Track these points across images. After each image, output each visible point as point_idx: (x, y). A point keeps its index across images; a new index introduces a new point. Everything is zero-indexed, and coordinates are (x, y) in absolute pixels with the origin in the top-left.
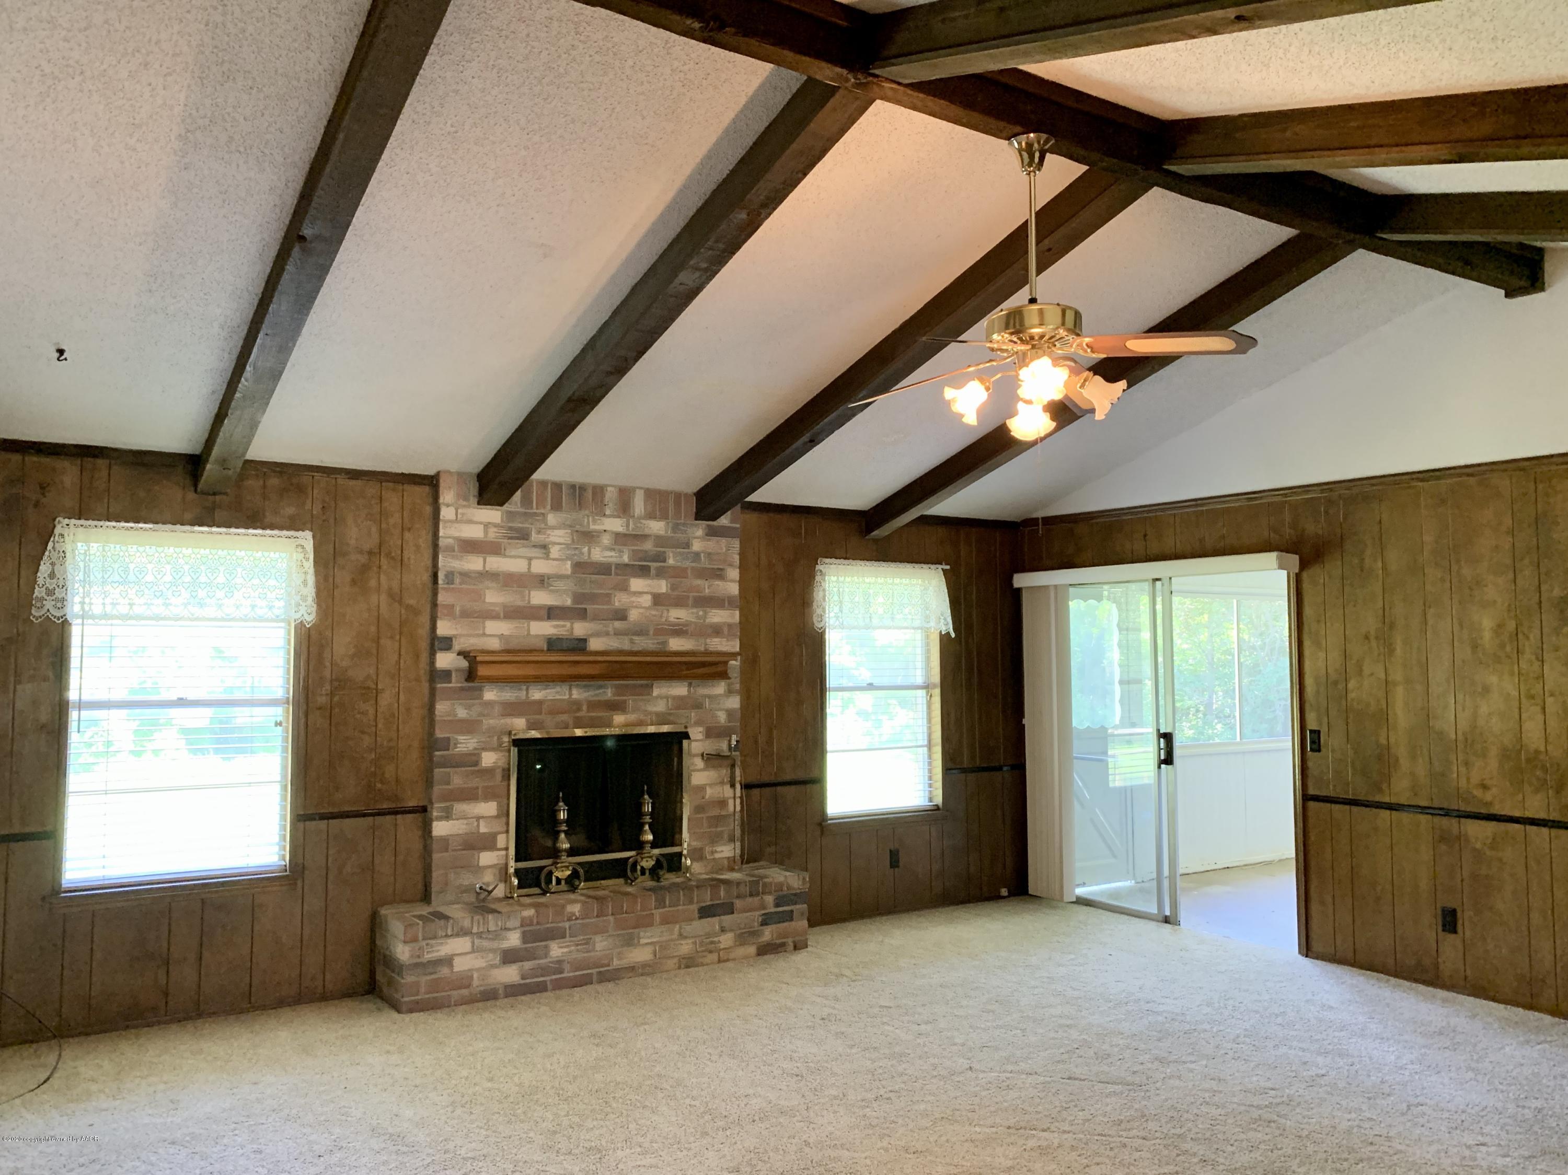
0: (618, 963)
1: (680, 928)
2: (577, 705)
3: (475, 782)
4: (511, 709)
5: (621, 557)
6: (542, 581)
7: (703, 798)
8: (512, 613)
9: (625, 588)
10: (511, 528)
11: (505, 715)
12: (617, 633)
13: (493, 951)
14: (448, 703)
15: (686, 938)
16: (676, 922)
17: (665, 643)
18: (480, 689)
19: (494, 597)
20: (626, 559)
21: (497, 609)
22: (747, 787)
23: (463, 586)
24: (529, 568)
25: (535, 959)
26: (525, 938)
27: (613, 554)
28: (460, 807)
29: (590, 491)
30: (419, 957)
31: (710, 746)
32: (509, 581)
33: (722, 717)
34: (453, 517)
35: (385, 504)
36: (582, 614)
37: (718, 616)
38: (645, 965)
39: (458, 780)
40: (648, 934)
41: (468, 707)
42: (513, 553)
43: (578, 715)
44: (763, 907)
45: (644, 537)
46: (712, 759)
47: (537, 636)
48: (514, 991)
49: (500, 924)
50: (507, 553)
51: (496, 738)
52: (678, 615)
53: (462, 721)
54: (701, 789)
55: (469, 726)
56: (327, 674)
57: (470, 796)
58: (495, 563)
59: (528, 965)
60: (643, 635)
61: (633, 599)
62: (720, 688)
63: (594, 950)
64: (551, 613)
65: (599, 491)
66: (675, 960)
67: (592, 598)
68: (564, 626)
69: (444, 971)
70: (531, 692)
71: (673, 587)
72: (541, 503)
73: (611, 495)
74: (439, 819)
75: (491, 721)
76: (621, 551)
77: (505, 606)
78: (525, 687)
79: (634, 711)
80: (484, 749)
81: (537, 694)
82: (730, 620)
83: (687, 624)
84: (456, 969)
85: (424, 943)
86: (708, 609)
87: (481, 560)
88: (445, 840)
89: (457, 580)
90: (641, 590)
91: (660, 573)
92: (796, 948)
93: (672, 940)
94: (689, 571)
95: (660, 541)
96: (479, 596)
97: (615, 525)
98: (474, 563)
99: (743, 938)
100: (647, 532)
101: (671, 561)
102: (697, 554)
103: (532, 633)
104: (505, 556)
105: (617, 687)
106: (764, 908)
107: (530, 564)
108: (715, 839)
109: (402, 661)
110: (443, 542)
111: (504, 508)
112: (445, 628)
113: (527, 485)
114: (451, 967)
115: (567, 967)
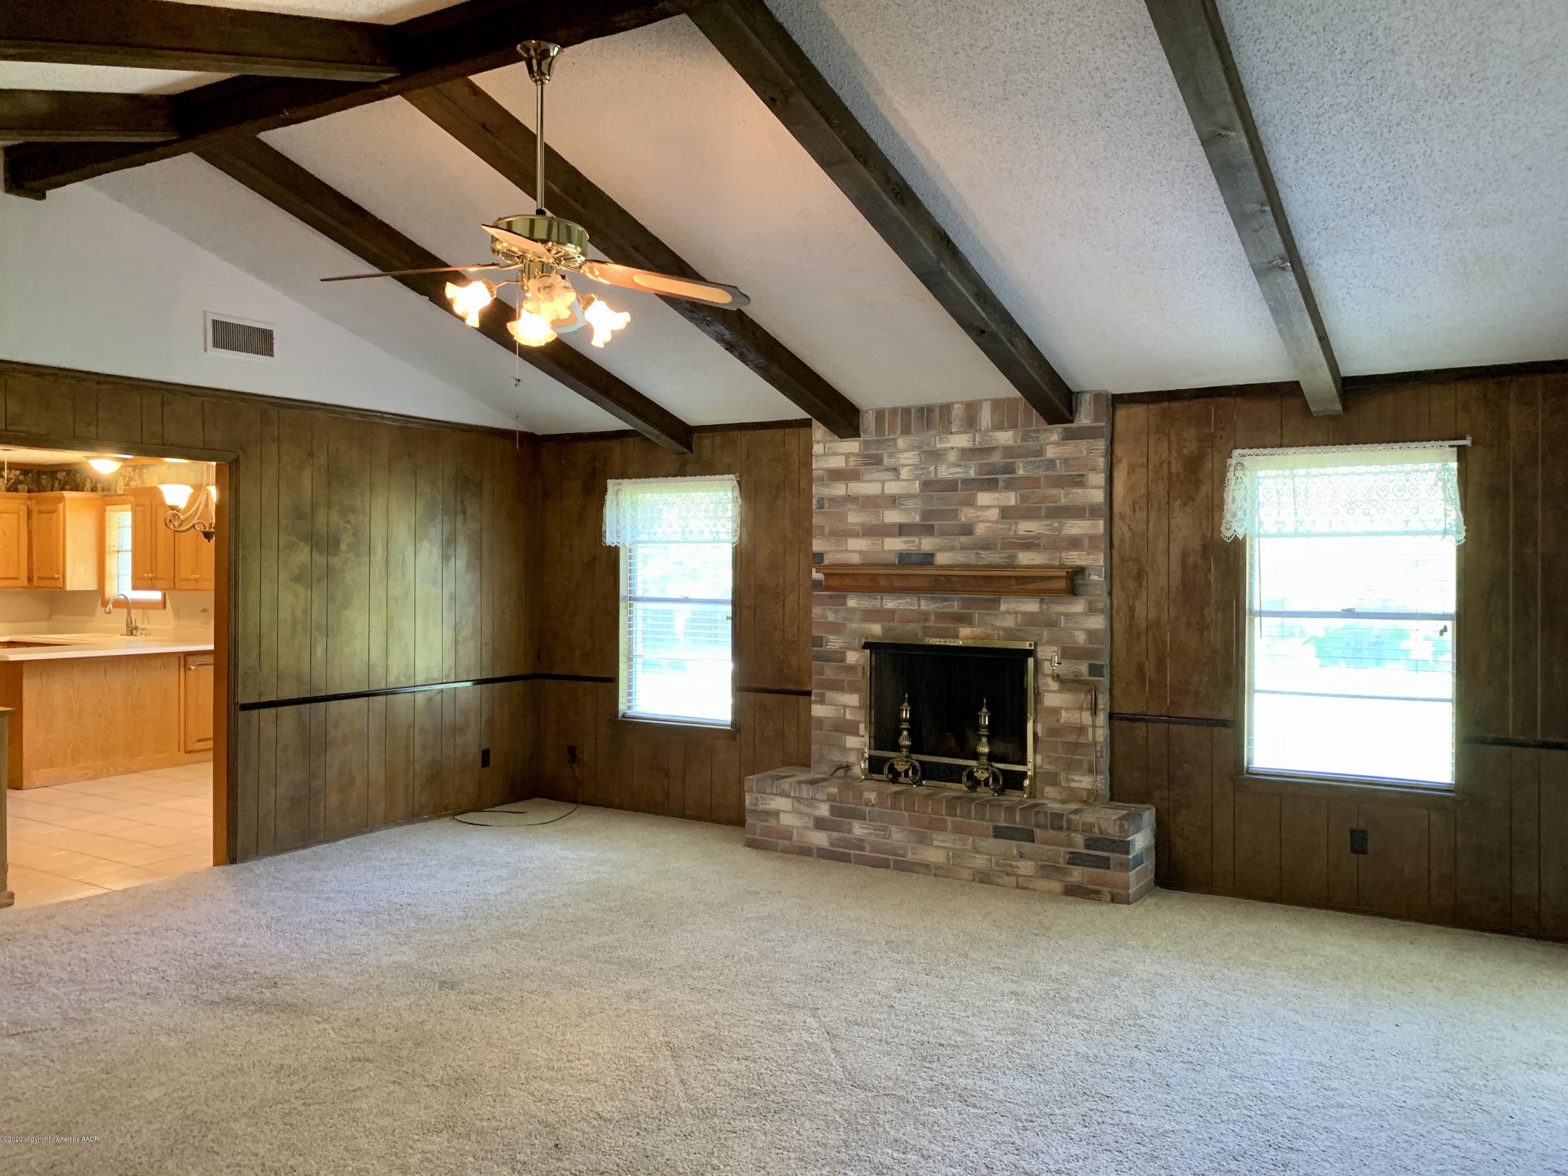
0: (914, 856)
1: (974, 842)
2: (925, 616)
3: (842, 676)
4: (870, 615)
5: (967, 472)
6: (894, 501)
7: (1058, 721)
8: (871, 531)
9: (971, 503)
10: (867, 456)
11: (864, 620)
12: (964, 548)
13: (807, 815)
14: (821, 608)
15: (979, 852)
16: (971, 835)
17: (1012, 557)
18: (845, 597)
19: (854, 518)
20: (972, 474)
21: (857, 528)
22: (1111, 716)
23: (831, 510)
24: (883, 490)
25: (840, 831)
26: (834, 811)
27: (959, 470)
28: (830, 695)
29: (937, 411)
30: (756, 805)
31: (1067, 668)
32: (868, 503)
33: (1081, 638)
34: (822, 452)
35: (787, 447)
36: (927, 530)
37: (1076, 528)
38: (938, 867)
39: (829, 672)
40: (940, 838)
41: (836, 612)
42: (869, 478)
43: (927, 624)
44: (1070, 844)
45: (989, 450)
46: (1067, 683)
47: (890, 551)
48: (825, 854)
49: (810, 793)
50: (865, 478)
51: (857, 640)
52: (1026, 527)
53: (832, 623)
54: (1056, 711)
55: (836, 628)
56: (752, 581)
57: (838, 686)
58: (855, 488)
59: (835, 835)
60: (990, 549)
61: (980, 513)
62: (1078, 606)
63: (890, 837)
64: (902, 530)
65: (946, 409)
66: (970, 872)
67: (940, 514)
68: (914, 542)
69: (773, 822)
70: (884, 601)
71: (1024, 499)
72: (892, 430)
73: (958, 410)
74: (816, 702)
75: (854, 625)
76: (966, 466)
77: (863, 525)
78: (879, 597)
79: (980, 625)
80: (848, 649)
81: (890, 603)
82: (1092, 532)
83: (1038, 537)
84: (781, 823)
85: (759, 795)
86: (1064, 521)
87: (844, 486)
88: (820, 721)
89: (826, 505)
90: (988, 504)
91: (1008, 486)
92: (1114, 900)
93: (965, 850)
94: (1042, 480)
95: (1009, 451)
96: (843, 518)
97: (961, 441)
98: (839, 489)
99: (1047, 870)
100: (994, 444)
101: (1021, 472)
102: (1052, 461)
103: (886, 548)
104: (863, 481)
105: (963, 599)
106: (1072, 847)
107: (883, 487)
108: (1071, 766)
109: (801, 573)
110: (815, 474)
111: (861, 439)
112: (818, 545)
113: (880, 414)
114: (778, 820)
115: (867, 847)
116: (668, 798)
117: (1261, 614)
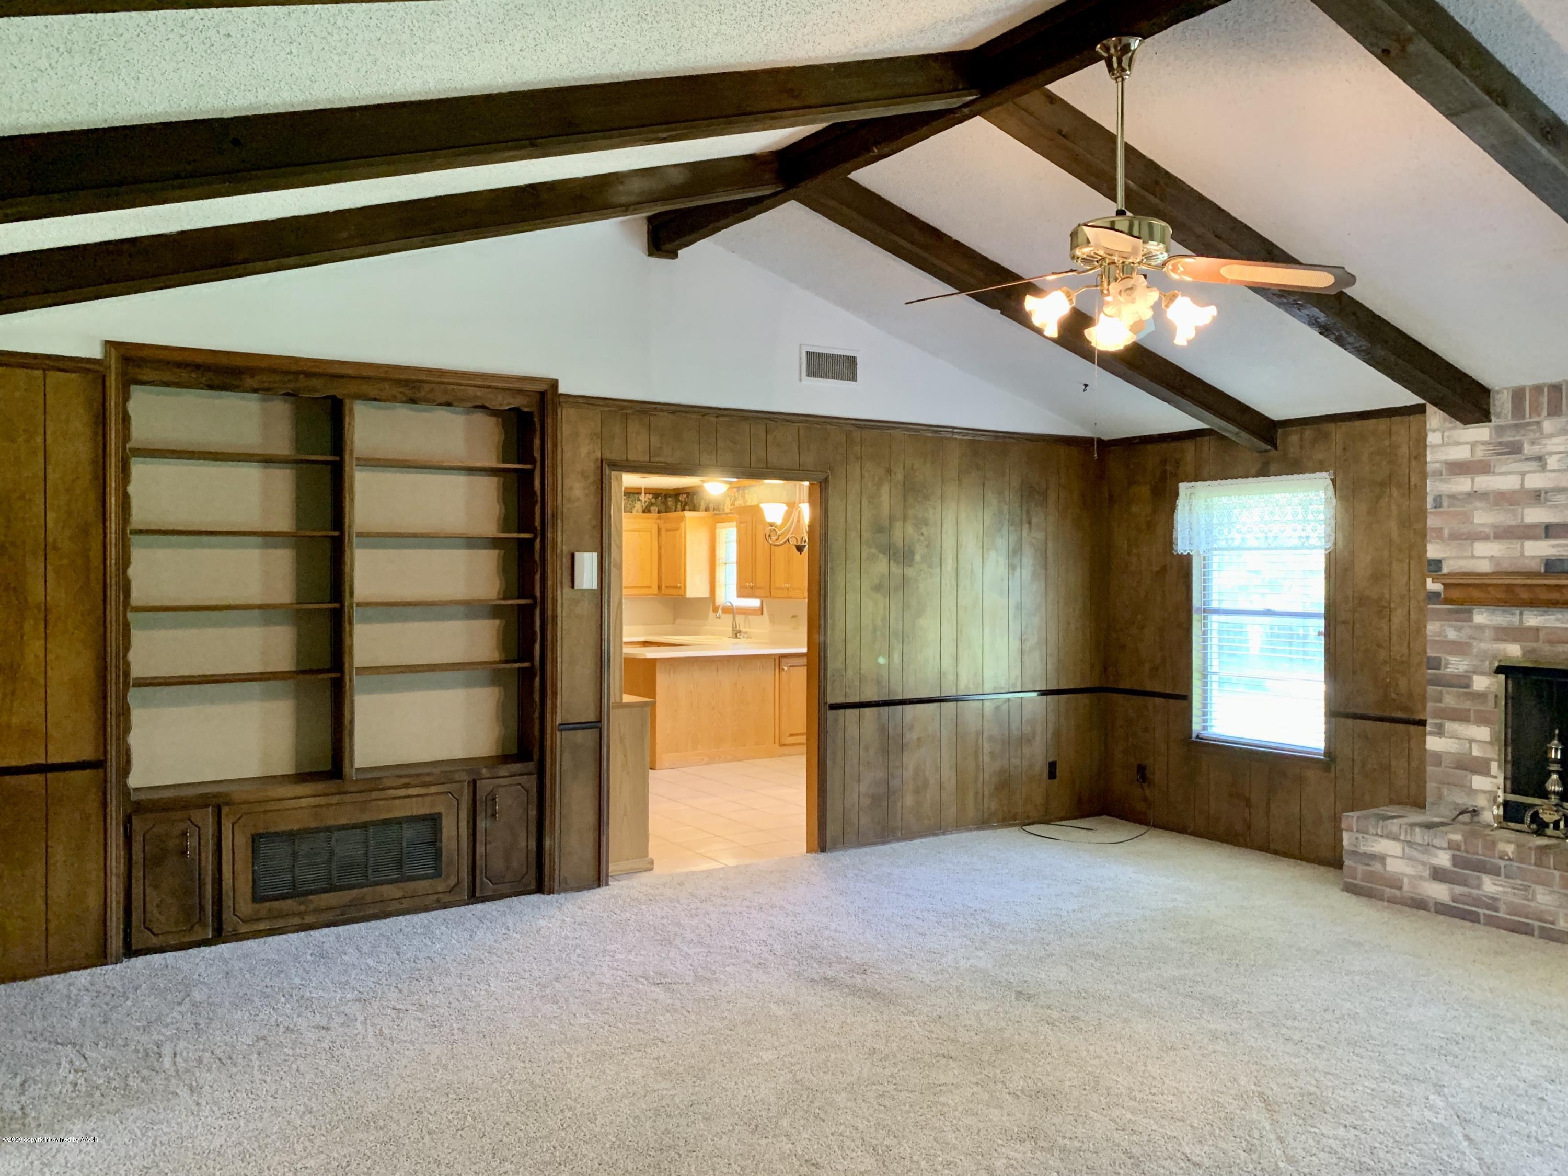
3: (1467, 705)
4: (1505, 634)
6: (1537, 497)
8: (1503, 534)
10: (1500, 444)
11: (1497, 640)
13: (1423, 864)
14: (1438, 624)
18: (1470, 612)
19: (1483, 518)
21: (1487, 530)
23: (1451, 509)
24: (1522, 484)
25: (1465, 885)
26: (1456, 861)
28: (1450, 726)
30: (1356, 846)
32: (1502, 499)
34: (1439, 441)
35: (1394, 438)
39: (1450, 699)
41: (1459, 629)
42: (1503, 469)
47: (1533, 557)
48: (1442, 909)
49: (1426, 838)
50: (1497, 471)
51: (1487, 663)
53: (1452, 642)
55: (1460, 648)
56: (1349, 592)
57: (1461, 717)
58: (1484, 482)
59: (1459, 889)
63: (1533, 899)
64: (1549, 531)
68: (1565, 545)
69: (1377, 867)
70: (1524, 617)
72: (1535, 410)
74: (1432, 734)
75: (1483, 645)
77: (1494, 526)
78: (1518, 612)
80: (1475, 672)
81: (1533, 619)
84: (1388, 868)
85: (1360, 836)
87: (1469, 481)
88: (1438, 756)
89: (1445, 503)
96: (1467, 518)
98: (1463, 485)
103: (1526, 554)
104: (1494, 473)
107: (1523, 480)
109: (1412, 583)
110: (1430, 467)
111: (1492, 424)
112: (1433, 551)
113: (1518, 395)
114: (1384, 865)
115: (1503, 907)
116: (1249, 828)
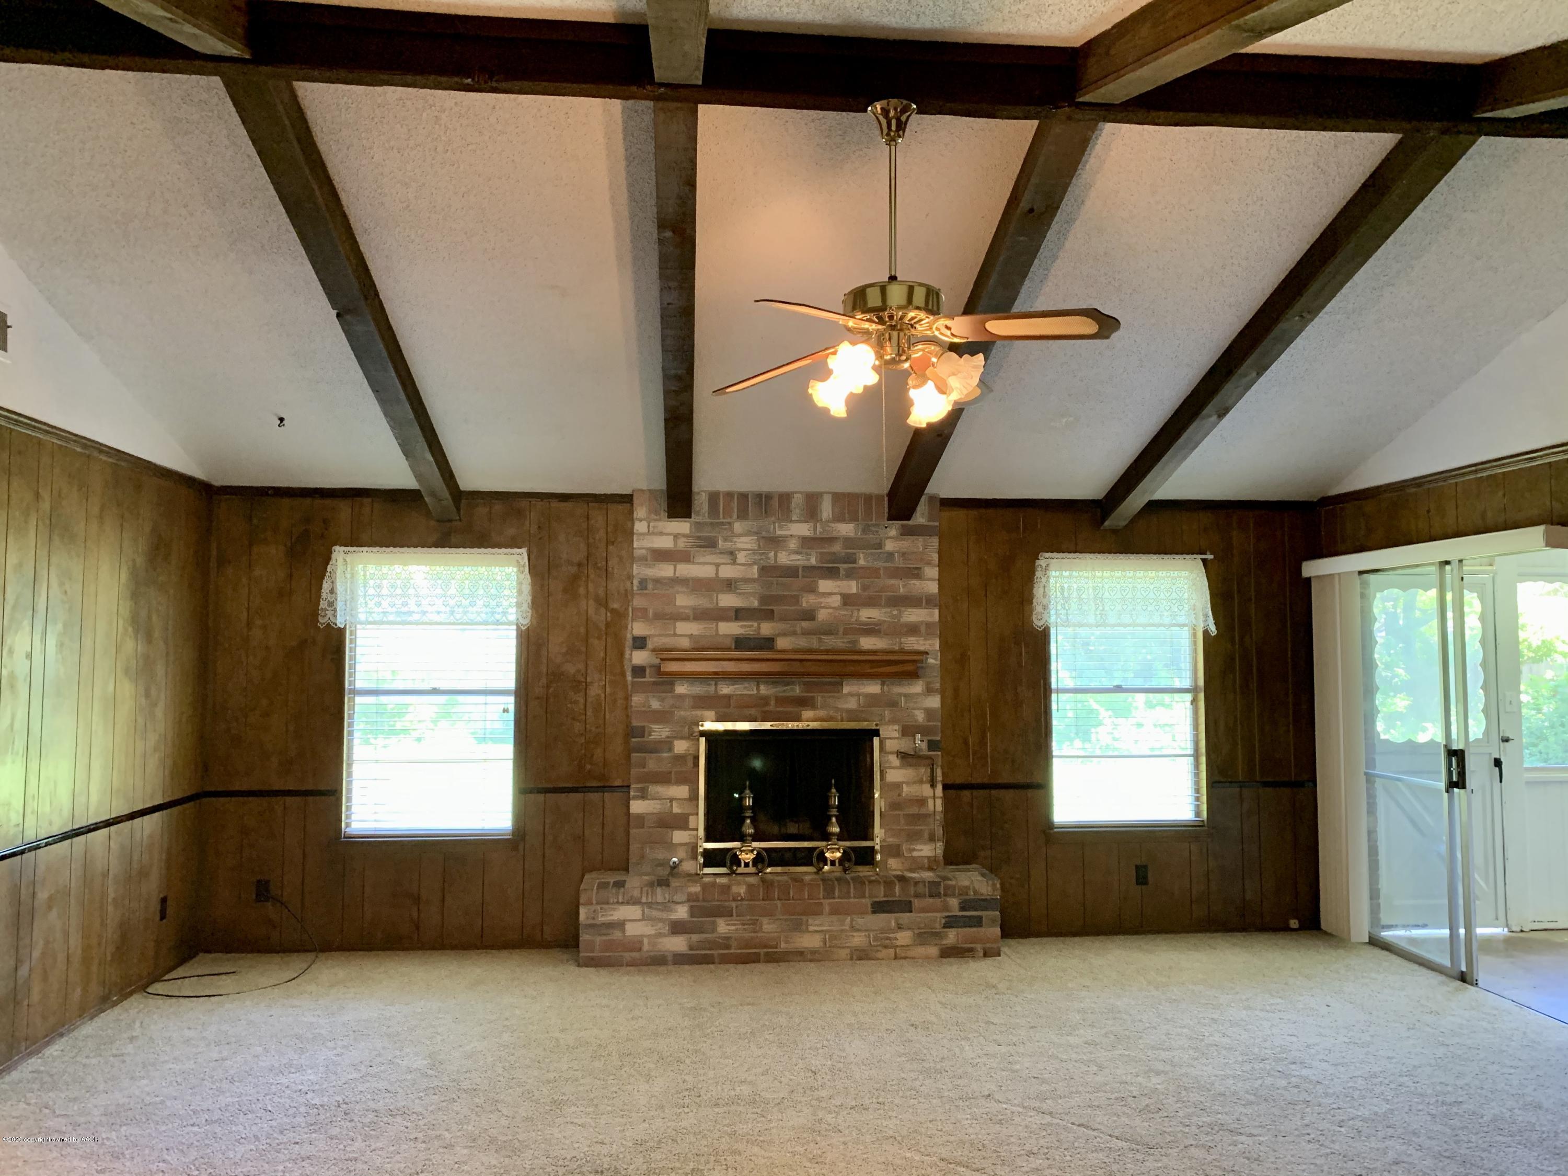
0: (787, 946)
1: (852, 920)
2: (765, 700)
3: (668, 766)
4: (701, 702)
5: (809, 560)
6: (730, 585)
7: (899, 795)
8: (700, 615)
9: (812, 590)
10: (699, 538)
11: (695, 708)
12: (806, 633)
13: (661, 920)
14: (643, 695)
15: (858, 930)
16: (848, 914)
17: (856, 642)
18: (672, 684)
19: (684, 601)
20: (813, 561)
21: (687, 611)
22: (949, 787)
23: (655, 591)
24: (717, 574)
25: (702, 932)
26: (694, 911)
27: (799, 557)
28: (654, 789)
29: (777, 499)
30: (594, 918)
31: (904, 745)
32: (700, 586)
33: (920, 716)
34: (645, 530)
35: (592, 522)
36: (769, 615)
37: (913, 615)
38: (814, 952)
39: (652, 764)
40: (817, 922)
41: (662, 700)
42: (702, 560)
43: (767, 709)
44: (946, 908)
45: (832, 540)
46: (906, 757)
47: (725, 635)
48: (680, 960)
49: (667, 896)
50: (696, 561)
51: (687, 728)
52: (867, 614)
53: (656, 712)
54: (898, 786)
55: (662, 717)
56: (544, 669)
57: (664, 779)
58: (685, 570)
59: (695, 937)
60: (832, 634)
61: (822, 600)
62: (917, 687)
63: (760, 930)
64: (738, 614)
65: (785, 499)
66: (847, 951)
67: (779, 599)
68: (752, 626)
69: (617, 935)
70: (719, 686)
71: (865, 588)
72: (727, 513)
73: (798, 500)
74: (636, 798)
75: (682, 713)
76: (807, 554)
77: (694, 609)
78: (713, 683)
79: (823, 707)
80: (676, 738)
81: (726, 689)
82: (929, 619)
83: (880, 623)
84: (628, 934)
85: (598, 907)
86: (903, 609)
87: (672, 567)
88: (641, 818)
89: (650, 586)
90: (828, 591)
91: (849, 575)
92: (986, 955)
93: (842, 931)
94: (882, 572)
95: (848, 542)
96: (670, 600)
97: (803, 529)
98: (666, 571)
99: (924, 936)
100: (835, 534)
101: (862, 562)
102: (891, 555)
103: (721, 633)
104: (694, 563)
105: (805, 684)
106: (948, 911)
107: (717, 570)
108: (914, 837)
109: (608, 658)
110: (637, 553)
111: (692, 519)
112: (638, 629)
113: (714, 497)
114: (624, 931)
115: (734, 944)
116: (418, 928)
117: (1058, 691)
